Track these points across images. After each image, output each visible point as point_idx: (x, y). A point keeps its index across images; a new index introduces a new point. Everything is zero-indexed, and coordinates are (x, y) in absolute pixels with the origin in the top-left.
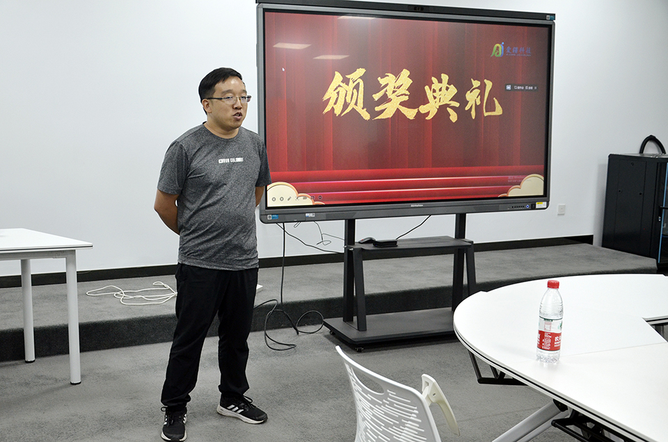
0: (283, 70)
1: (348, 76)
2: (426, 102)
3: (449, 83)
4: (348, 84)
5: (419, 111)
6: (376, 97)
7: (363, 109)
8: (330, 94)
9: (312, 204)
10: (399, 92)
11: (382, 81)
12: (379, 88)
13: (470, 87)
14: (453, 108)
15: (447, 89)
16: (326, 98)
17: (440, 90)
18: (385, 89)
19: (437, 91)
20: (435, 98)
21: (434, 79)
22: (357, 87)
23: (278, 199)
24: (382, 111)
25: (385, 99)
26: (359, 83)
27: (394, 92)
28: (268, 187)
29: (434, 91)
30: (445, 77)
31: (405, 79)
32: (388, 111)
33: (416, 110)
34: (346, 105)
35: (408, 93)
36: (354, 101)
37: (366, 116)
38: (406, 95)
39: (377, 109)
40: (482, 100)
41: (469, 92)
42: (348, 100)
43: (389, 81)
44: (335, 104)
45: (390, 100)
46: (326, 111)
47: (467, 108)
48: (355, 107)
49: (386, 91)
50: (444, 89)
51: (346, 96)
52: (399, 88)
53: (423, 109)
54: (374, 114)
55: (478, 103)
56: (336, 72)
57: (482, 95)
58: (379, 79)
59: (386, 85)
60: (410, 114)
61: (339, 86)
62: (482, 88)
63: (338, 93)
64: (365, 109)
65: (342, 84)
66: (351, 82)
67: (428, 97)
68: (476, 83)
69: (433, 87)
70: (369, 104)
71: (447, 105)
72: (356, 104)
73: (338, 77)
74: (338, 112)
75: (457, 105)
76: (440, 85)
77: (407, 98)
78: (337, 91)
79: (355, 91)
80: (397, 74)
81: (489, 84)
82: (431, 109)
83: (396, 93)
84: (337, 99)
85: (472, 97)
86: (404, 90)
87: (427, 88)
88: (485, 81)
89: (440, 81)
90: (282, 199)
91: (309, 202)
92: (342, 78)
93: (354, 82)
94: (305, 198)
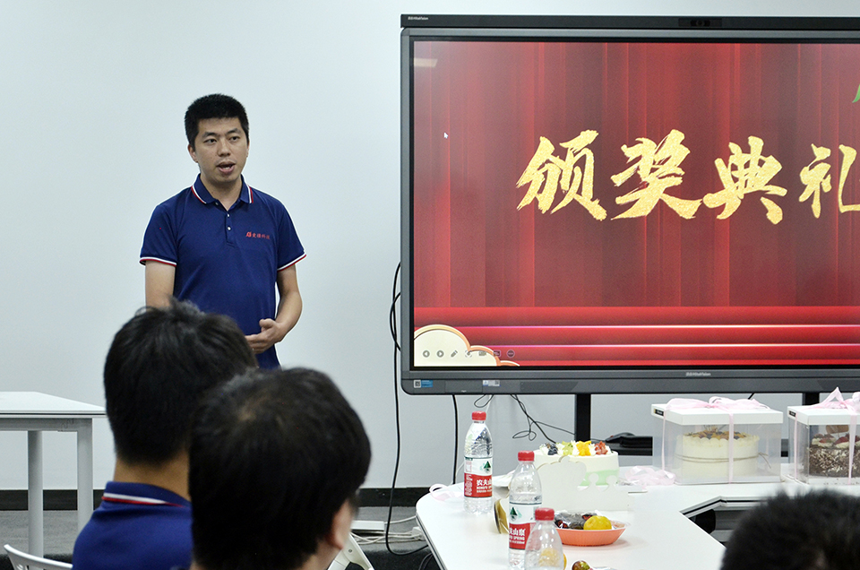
0: (446, 136)
1: (564, 145)
2: (717, 186)
3: (765, 153)
4: (563, 157)
5: (703, 207)
6: (619, 179)
7: (592, 200)
8: (531, 175)
9: (495, 365)
10: (663, 170)
11: (630, 152)
12: (623, 164)
13: (809, 160)
14: (774, 198)
15: (761, 163)
16: (522, 182)
17: (747, 165)
18: (635, 166)
19: (741, 167)
20: (735, 180)
21: (734, 147)
22: (581, 163)
23: (433, 354)
24: (630, 205)
25: (635, 183)
26: (584, 157)
27: (653, 170)
28: (416, 333)
29: (734, 168)
30: (756, 143)
31: (675, 147)
32: (642, 204)
33: (697, 203)
34: (560, 195)
35: (680, 171)
36: (575, 187)
37: (599, 213)
38: (676, 175)
39: (620, 200)
40: (835, 183)
41: (806, 168)
42: (565, 185)
43: (643, 151)
44: (540, 191)
45: (645, 185)
46: (523, 204)
47: (802, 198)
48: (578, 198)
49: (638, 169)
50: (754, 164)
51: (560, 178)
52: (663, 162)
53: (711, 200)
54: (613, 209)
55: (827, 188)
56: (541, 138)
57: (834, 173)
58: (624, 148)
59: (639, 159)
60: (686, 209)
61: (548, 161)
62: (835, 161)
63: (545, 174)
64: (597, 201)
65: (552, 158)
66: (570, 154)
67: (722, 178)
68: (821, 153)
69: (732, 160)
70: (604, 192)
71: (762, 193)
72: (579, 192)
73: (546, 147)
74: (545, 204)
75: (782, 192)
76: (746, 157)
77: (678, 181)
78: (543, 170)
79: (578, 169)
80: (659, 137)
81: (849, 154)
82: (727, 200)
83: (657, 173)
84: (544, 184)
85: (814, 179)
86: (673, 167)
87: (719, 163)
88: (842, 147)
89: (746, 150)
90: (440, 354)
91: (490, 360)
92: (552, 148)
93: (575, 155)
94: (483, 353)
